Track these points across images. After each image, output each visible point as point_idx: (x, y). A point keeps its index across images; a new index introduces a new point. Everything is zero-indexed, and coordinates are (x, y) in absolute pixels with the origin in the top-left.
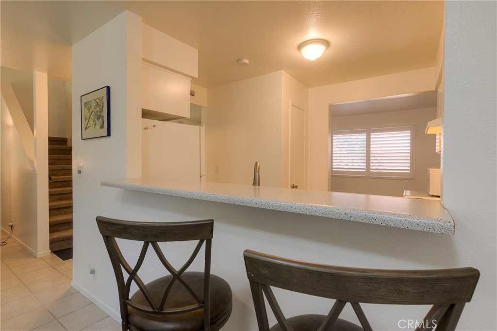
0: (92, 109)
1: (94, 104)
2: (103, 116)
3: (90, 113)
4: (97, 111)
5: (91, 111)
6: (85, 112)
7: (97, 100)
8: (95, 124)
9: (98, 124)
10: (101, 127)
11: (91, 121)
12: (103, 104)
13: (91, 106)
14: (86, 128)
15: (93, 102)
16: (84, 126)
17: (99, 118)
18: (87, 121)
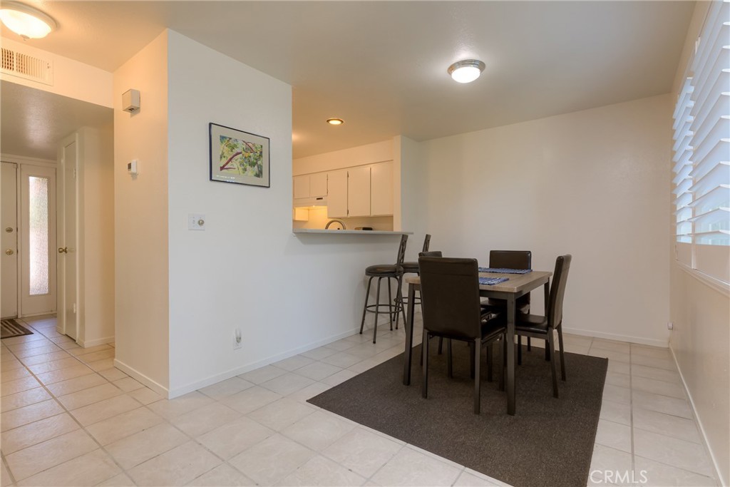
1: (241, 145)
2: (261, 166)
3: (232, 154)
4: (249, 157)
5: (235, 151)
6: (222, 148)
7: (250, 145)
8: (245, 170)
9: (252, 171)
10: (259, 175)
11: (235, 164)
12: (261, 152)
13: (235, 146)
14: (222, 168)
15: (240, 142)
16: (217, 163)
17: (253, 165)
18: (224, 161)
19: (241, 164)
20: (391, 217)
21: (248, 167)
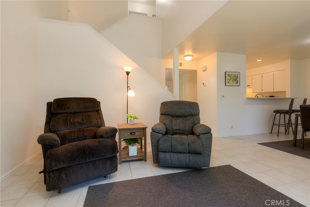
2: (237, 80)
3: (231, 78)
4: (234, 78)
6: (228, 77)
7: (235, 75)
8: (233, 82)
9: (235, 82)
10: (237, 83)
11: (231, 81)
12: (238, 77)
13: (231, 76)
14: (228, 82)
15: (232, 75)
16: (227, 81)
17: (235, 80)
18: (229, 80)
19: (233, 81)
20: (285, 92)
21: (234, 81)
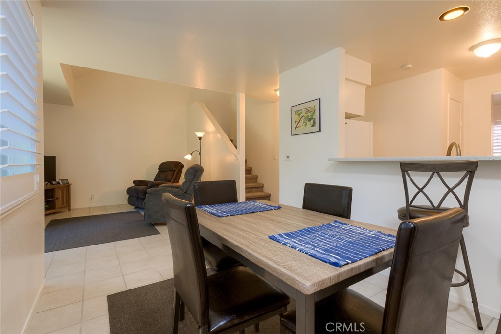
0: (302, 115)
1: (304, 111)
2: (314, 119)
3: (300, 118)
4: (308, 116)
5: (301, 116)
6: (296, 117)
7: (308, 108)
10: (313, 125)
11: (302, 123)
12: (315, 110)
13: (301, 113)
14: (296, 128)
16: (294, 126)
18: (297, 123)
21: (308, 123)
